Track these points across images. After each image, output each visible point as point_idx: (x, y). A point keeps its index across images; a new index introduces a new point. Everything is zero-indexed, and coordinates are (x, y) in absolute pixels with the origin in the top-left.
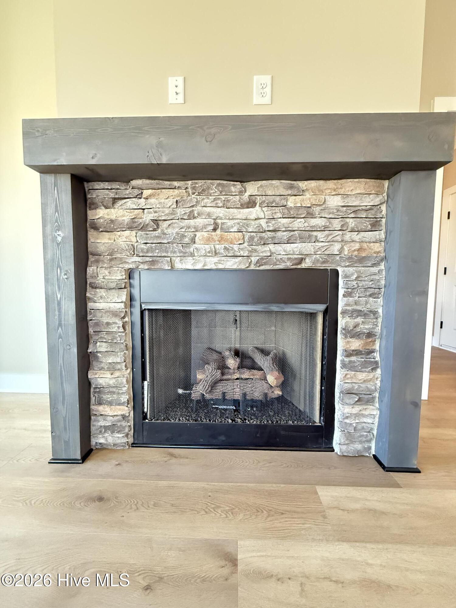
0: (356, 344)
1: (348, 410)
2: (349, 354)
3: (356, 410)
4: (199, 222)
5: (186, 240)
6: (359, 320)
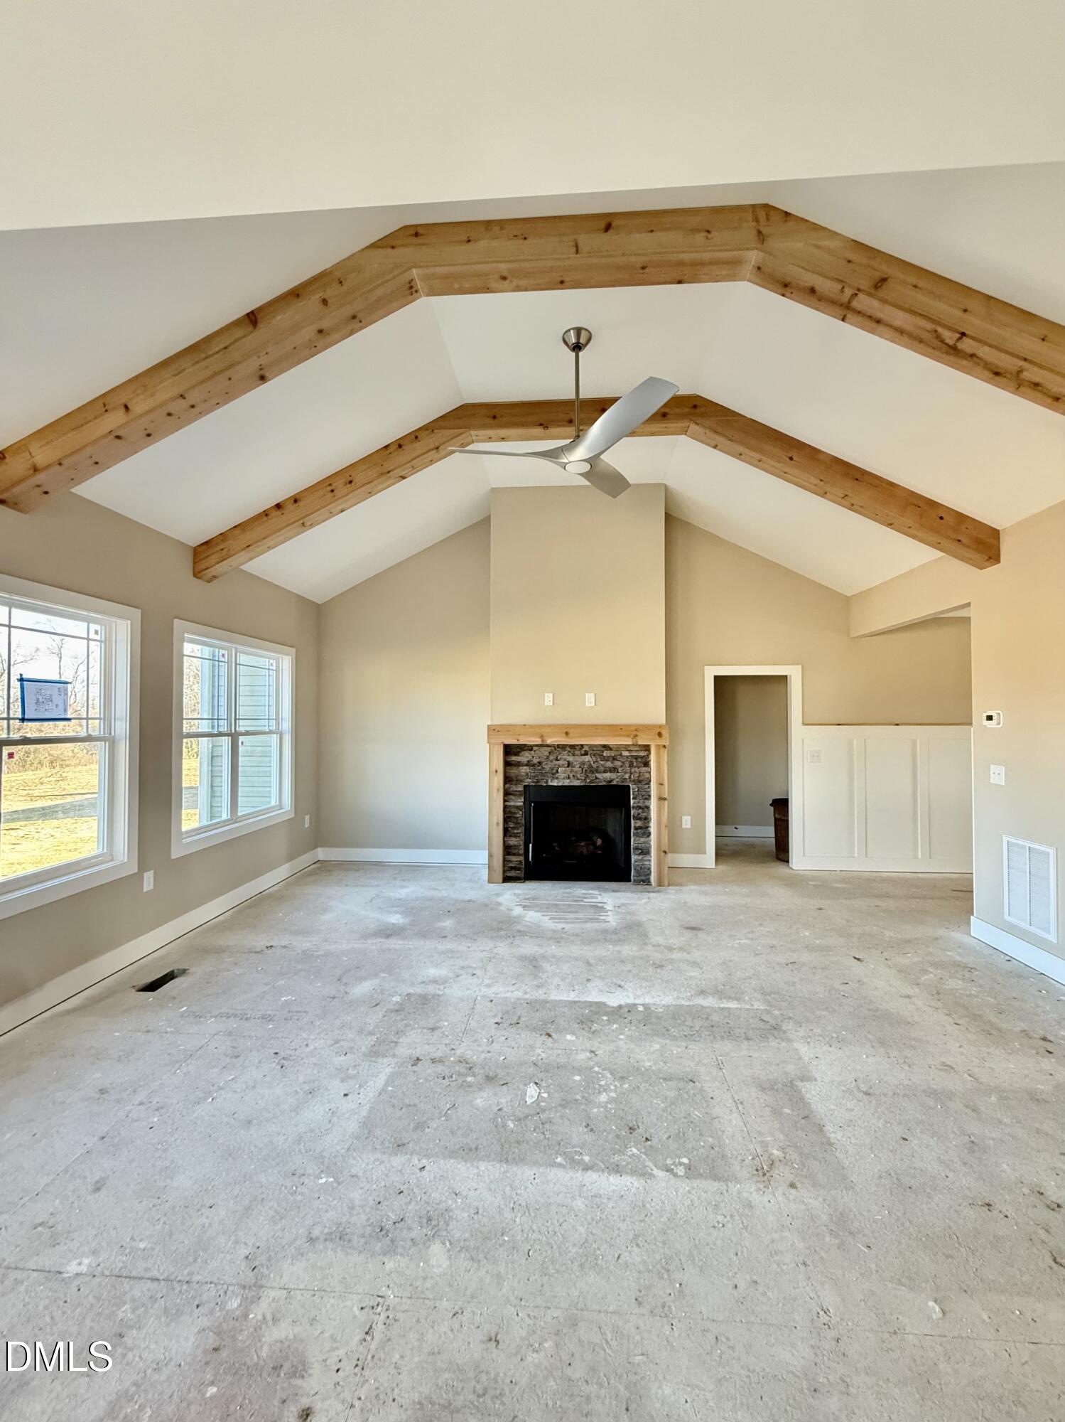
0: (639, 823)
1: (636, 857)
2: (636, 829)
3: (640, 857)
4: (561, 762)
5: (554, 771)
6: (640, 811)
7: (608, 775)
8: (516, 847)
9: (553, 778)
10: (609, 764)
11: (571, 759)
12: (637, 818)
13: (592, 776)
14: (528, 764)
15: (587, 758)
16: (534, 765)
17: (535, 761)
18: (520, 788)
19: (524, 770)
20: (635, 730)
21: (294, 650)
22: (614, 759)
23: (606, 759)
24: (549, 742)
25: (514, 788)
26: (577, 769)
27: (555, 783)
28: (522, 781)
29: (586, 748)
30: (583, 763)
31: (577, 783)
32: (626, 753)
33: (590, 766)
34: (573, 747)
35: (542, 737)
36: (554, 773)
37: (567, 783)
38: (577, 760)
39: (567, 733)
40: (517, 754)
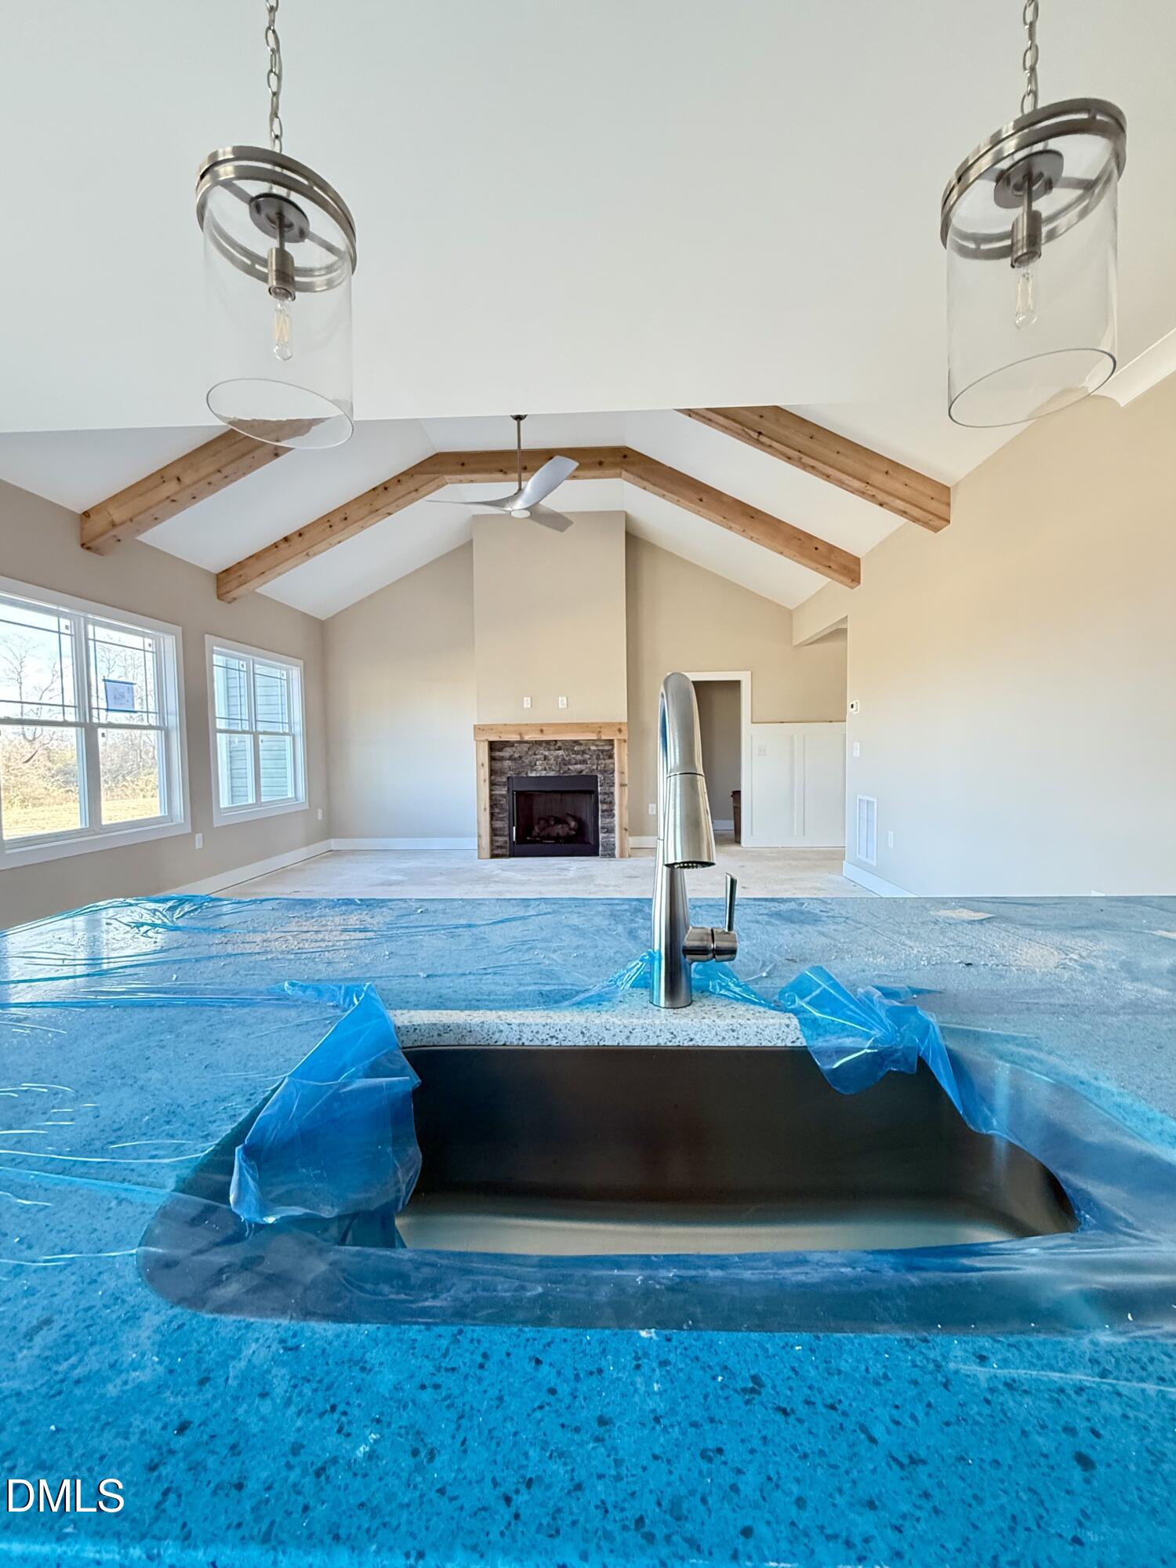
7: (578, 767)
8: (502, 829)
9: (532, 770)
10: (579, 757)
11: (547, 753)
12: (603, 802)
13: (565, 768)
14: (511, 758)
15: (561, 752)
16: (515, 759)
17: (516, 755)
18: (505, 779)
19: (507, 763)
20: (599, 728)
21: (301, 662)
22: (584, 752)
23: (577, 753)
24: (527, 738)
25: (499, 779)
26: (552, 761)
27: (533, 774)
28: (504, 773)
29: (559, 744)
30: (558, 757)
31: (552, 774)
32: (593, 748)
33: (563, 759)
34: (548, 742)
35: (520, 734)
36: (532, 766)
37: (544, 773)
38: (552, 754)
39: (542, 731)
40: (501, 750)
